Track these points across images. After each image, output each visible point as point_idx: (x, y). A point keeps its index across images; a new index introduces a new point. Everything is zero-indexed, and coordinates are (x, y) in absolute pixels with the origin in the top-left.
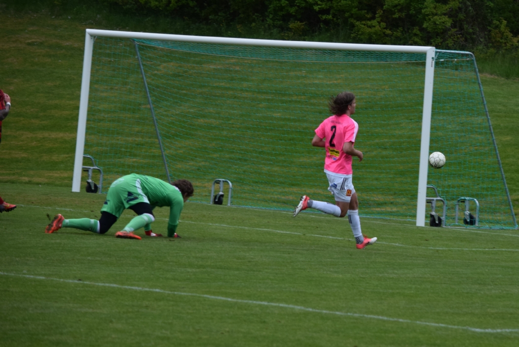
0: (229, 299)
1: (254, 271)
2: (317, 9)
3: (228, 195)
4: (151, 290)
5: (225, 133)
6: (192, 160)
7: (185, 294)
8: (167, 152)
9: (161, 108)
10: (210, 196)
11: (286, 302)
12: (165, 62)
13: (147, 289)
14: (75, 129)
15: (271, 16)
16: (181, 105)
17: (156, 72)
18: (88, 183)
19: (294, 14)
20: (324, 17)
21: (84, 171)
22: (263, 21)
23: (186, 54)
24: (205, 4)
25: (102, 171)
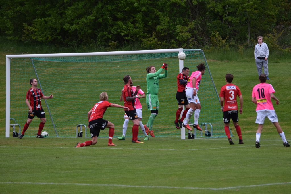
0: (88, 185)
1: (100, 169)
2: (123, 34)
3: (85, 132)
4: (48, 183)
5: (81, 101)
6: (65, 116)
7: (66, 184)
8: (52, 113)
9: (48, 91)
10: (76, 133)
11: (117, 183)
12: (48, 68)
13: (46, 183)
14: (5, 106)
15: (99, 40)
16: (57, 89)
17: (43, 73)
18: (13, 132)
19: (110, 38)
20: (126, 38)
21: (11, 126)
22: (95, 43)
23: (58, 63)
24: (66, 37)
25: (20, 126)
